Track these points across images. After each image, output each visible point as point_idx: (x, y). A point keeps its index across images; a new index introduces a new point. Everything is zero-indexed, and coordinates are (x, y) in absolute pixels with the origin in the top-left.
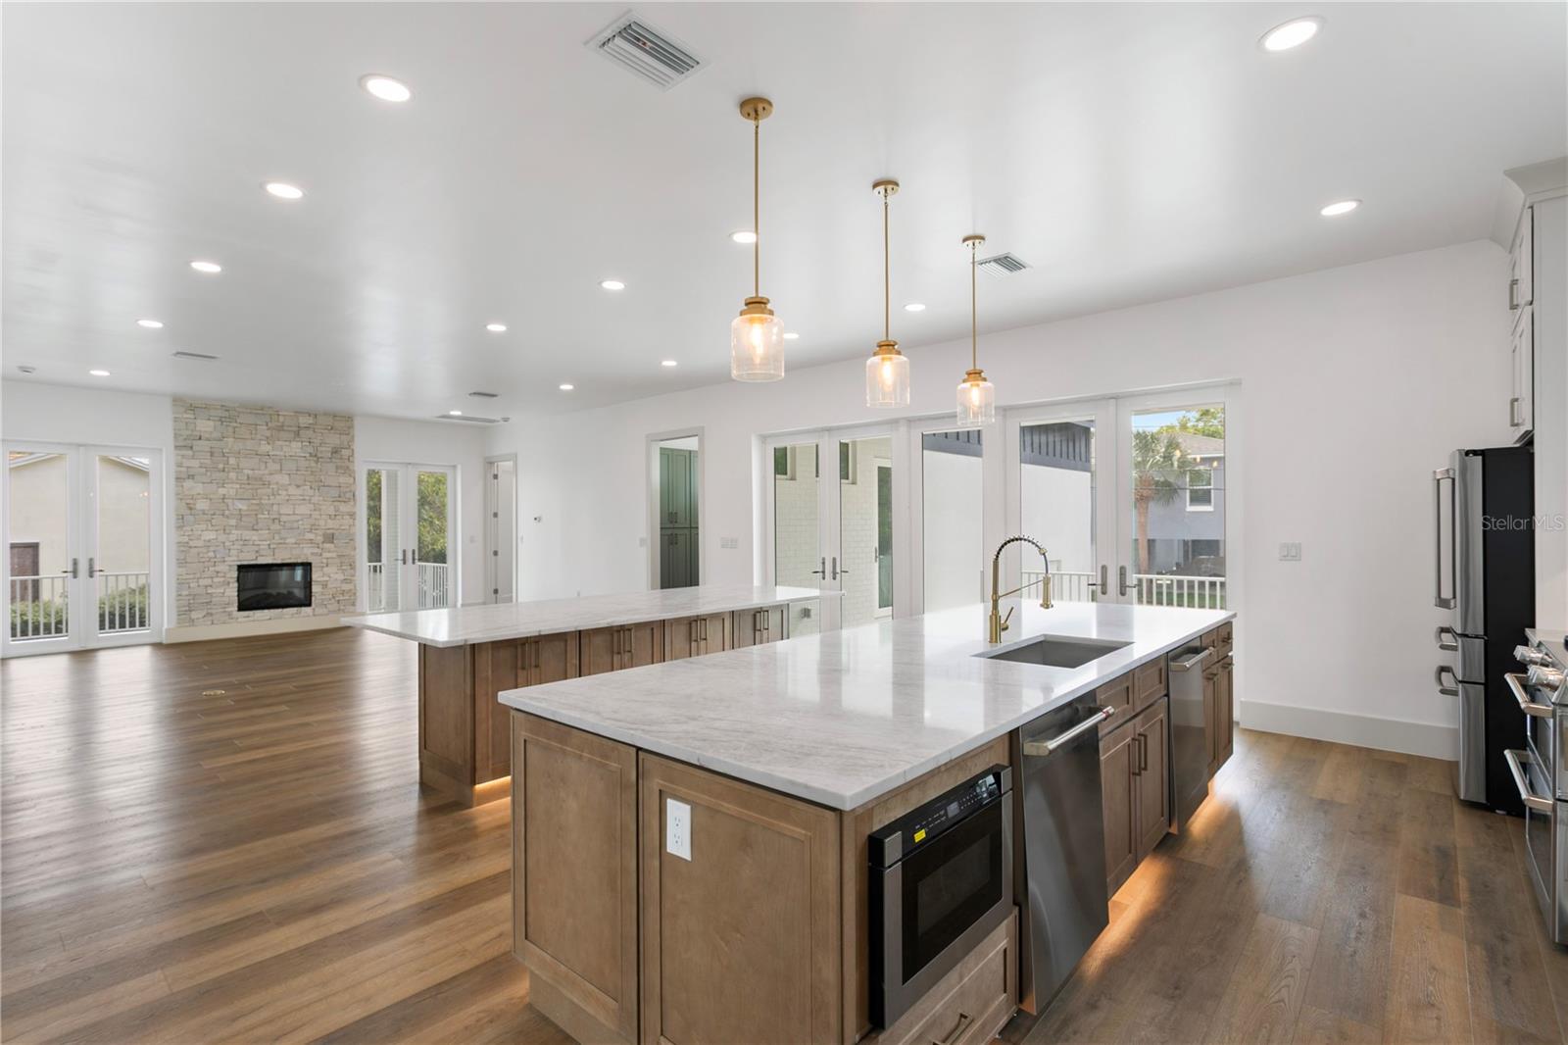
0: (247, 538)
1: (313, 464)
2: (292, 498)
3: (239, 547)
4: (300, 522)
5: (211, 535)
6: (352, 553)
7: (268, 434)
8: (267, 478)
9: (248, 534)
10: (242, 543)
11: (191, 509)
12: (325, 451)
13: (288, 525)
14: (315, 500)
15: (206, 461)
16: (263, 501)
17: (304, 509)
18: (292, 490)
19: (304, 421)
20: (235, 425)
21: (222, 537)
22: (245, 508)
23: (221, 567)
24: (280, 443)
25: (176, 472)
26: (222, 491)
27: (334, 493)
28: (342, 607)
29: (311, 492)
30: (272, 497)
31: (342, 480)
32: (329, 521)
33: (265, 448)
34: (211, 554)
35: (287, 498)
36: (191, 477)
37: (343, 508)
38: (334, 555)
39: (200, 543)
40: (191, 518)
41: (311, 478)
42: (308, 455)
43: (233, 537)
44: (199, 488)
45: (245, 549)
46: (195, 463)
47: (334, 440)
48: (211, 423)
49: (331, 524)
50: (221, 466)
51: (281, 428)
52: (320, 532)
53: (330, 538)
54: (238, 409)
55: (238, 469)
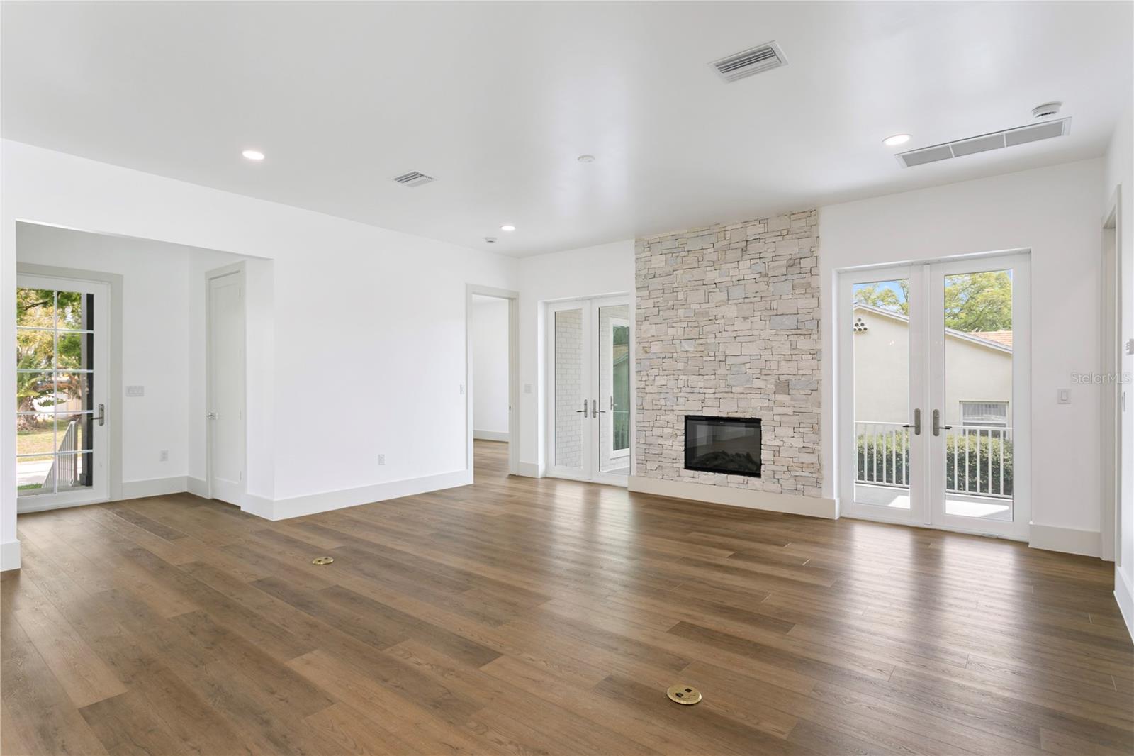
0: (693, 385)
1: (763, 287)
2: (739, 334)
3: (686, 395)
4: (748, 366)
5: (661, 381)
6: (815, 410)
7: (715, 257)
8: (715, 311)
9: (694, 379)
10: (689, 390)
11: (646, 352)
12: (779, 267)
13: (734, 369)
14: (765, 335)
15: (658, 300)
16: (709, 341)
17: (752, 349)
18: (739, 324)
19: (754, 230)
20: (683, 254)
21: (671, 383)
22: (691, 349)
23: (671, 417)
24: (728, 266)
25: (636, 314)
26: (671, 331)
27: (790, 322)
28: (800, 487)
29: (760, 325)
30: (718, 335)
31: (802, 303)
32: (783, 363)
33: (712, 275)
34: (662, 402)
35: (734, 334)
36: (646, 318)
37: (803, 344)
38: (789, 411)
39: (655, 389)
40: (647, 362)
41: (761, 306)
42: (757, 276)
43: (680, 384)
44: (653, 330)
45: (692, 397)
46: (650, 303)
47: (790, 248)
48: (663, 257)
49: (785, 367)
50: (671, 303)
51: (727, 248)
52: (772, 379)
53: (784, 387)
54: (685, 236)
55: (686, 304)
